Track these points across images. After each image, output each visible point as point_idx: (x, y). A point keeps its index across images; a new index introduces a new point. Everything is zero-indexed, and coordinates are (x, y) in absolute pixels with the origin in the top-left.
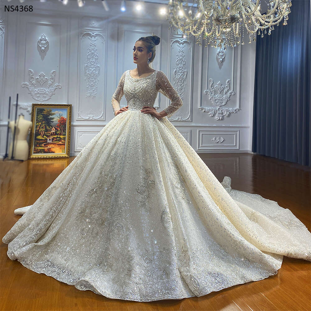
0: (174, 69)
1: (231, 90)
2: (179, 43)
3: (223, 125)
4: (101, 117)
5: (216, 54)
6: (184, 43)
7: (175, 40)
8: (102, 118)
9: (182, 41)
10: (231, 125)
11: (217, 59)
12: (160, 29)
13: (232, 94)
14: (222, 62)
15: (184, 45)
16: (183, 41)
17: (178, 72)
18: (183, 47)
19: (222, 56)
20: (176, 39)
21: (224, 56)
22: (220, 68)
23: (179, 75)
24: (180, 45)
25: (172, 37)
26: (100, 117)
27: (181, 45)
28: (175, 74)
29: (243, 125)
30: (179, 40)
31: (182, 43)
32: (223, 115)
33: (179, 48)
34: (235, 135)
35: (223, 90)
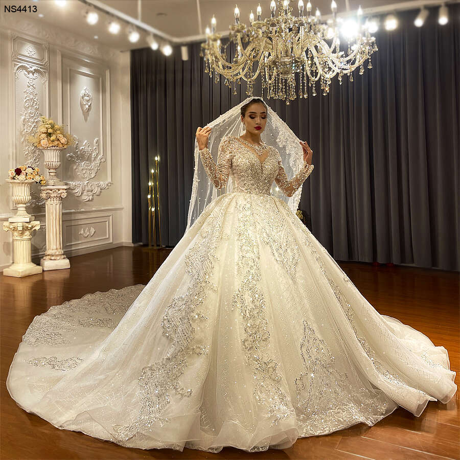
0: (21, 115)
1: (100, 154)
2: (27, 71)
3: (94, 209)
5: (80, 98)
6: (34, 73)
7: (20, 64)
10: (103, 208)
13: (102, 160)
14: (88, 111)
15: (35, 75)
16: (34, 68)
17: (29, 122)
18: (34, 79)
20: (23, 63)
21: (91, 102)
22: (86, 120)
23: (31, 126)
24: (29, 74)
25: (17, 57)
27: (31, 74)
28: (24, 125)
29: (116, 207)
31: (31, 72)
32: (93, 192)
33: (28, 80)
34: (107, 222)
35: (91, 154)
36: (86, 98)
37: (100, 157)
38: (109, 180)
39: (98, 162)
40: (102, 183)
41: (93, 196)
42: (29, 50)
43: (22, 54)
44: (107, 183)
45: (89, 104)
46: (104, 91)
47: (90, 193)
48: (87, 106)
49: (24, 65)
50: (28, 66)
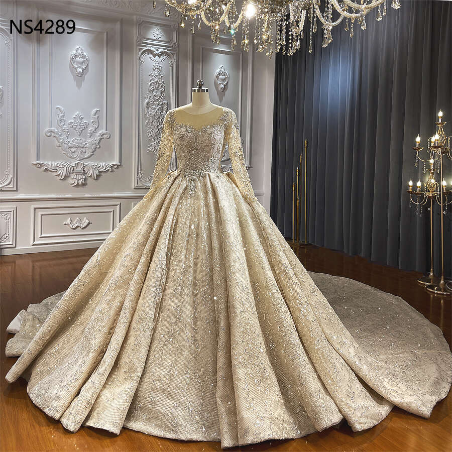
0: (145, 98)
2: (152, 54)
4: (8, 184)
5: (214, 77)
6: (161, 55)
7: (146, 48)
8: (11, 186)
9: (159, 52)
11: (216, 85)
12: (118, 26)
14: (223, 90)
15: (162, 57)
16: (160, 50)
17: (153, 104)
18: (160, 62)
19: (224, 80)
20: (148, 47)
21: (227, 81)
22: (221, 100)
23: (155, 109)
24: (155, 57)
25: (141, 43)
26: (4, 185)
27: (157, 57)
28: (148, 108)
30: (152, 49)
31: (157, 54)
33: (154, 63)
36: (221, 77)
42: (156, 34)
43: (149, 37)
45: (225, 83)
46: (244, 70)
49: (149, 48)
50: (154, 50)
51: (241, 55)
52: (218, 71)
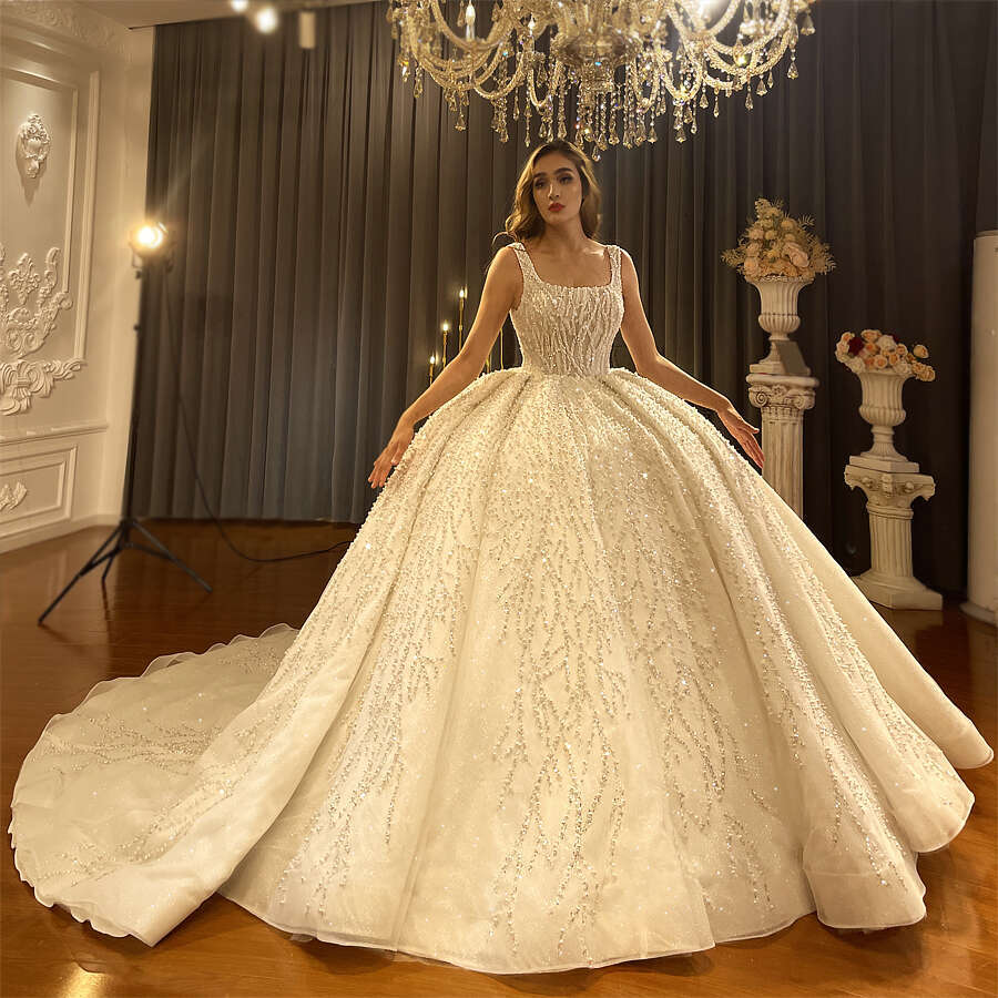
1: (60, 290)
5: (18, 140)
10: (54, 430)
11: (21, 162)
13: (64, 305)
14: (37, 175)
19: (38, 150)
21: (45, 153)
22: (29, 198)
29: (88, 424)
32: (32, 389)
34: (62, 466)
35: (35, 290)
36: (32, 141)
37: (58, 295)
38: (78, 355)
39: (52, 307)
40: (58, 363)
41: (31, 397)
44: (71, 362)
45: (41, 157)
46: (82, 125)
47: (24, 392)
48: (36, 164)
51: (75, 94)
52: (27, 125)
